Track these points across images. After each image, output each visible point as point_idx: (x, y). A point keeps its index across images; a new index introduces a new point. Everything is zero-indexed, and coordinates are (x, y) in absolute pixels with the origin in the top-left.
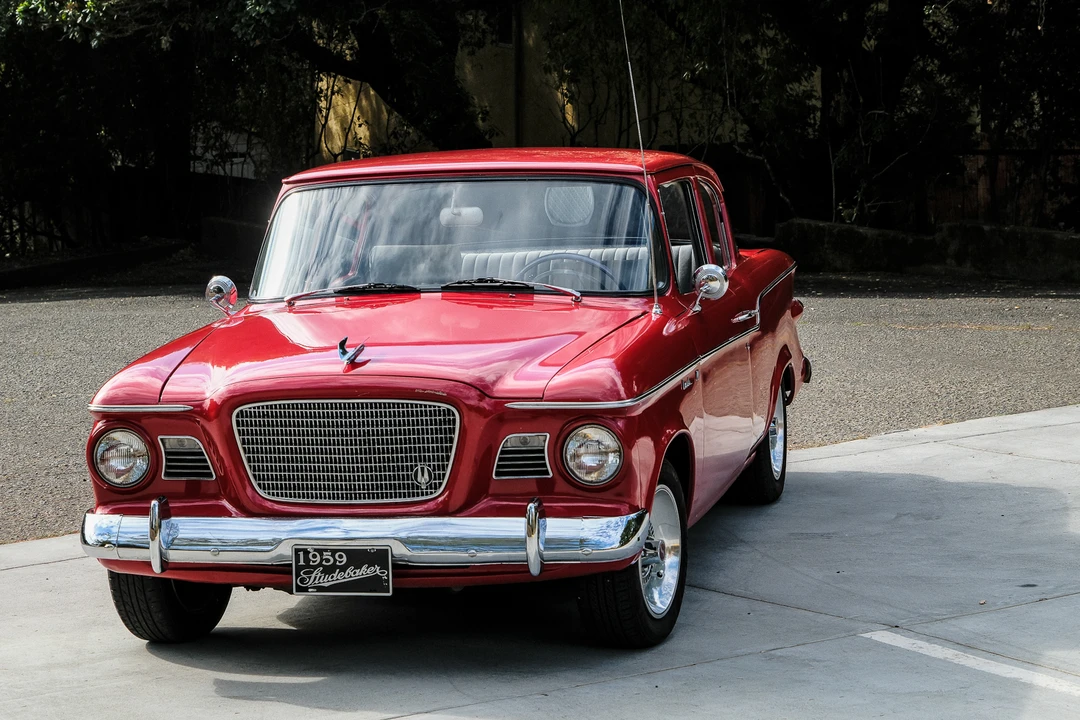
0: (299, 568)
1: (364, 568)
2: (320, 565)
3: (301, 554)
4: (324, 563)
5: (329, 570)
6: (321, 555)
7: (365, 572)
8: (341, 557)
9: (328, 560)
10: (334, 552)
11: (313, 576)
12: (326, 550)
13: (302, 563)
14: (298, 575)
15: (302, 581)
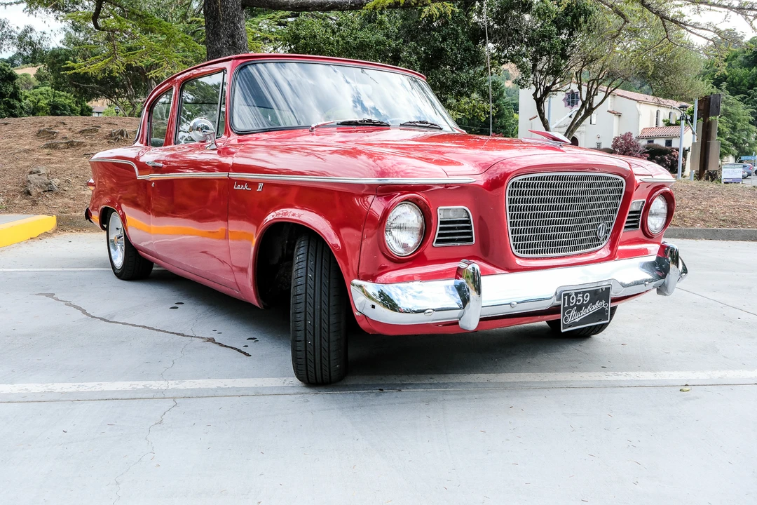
0: (565, 309)
1: (597, 304)
2: (575, 305)
3: (566, 297)
4: (577, 303)
5: (579, 308)
6: (577, 297)
7: (598, 306)
8: (587, 297)
9: (580, 300)
10: (584, 293)
11: (571, 314)
12: (580, 293)
13: (566, 305)
14: (564, 315)
15: (566, 318)
